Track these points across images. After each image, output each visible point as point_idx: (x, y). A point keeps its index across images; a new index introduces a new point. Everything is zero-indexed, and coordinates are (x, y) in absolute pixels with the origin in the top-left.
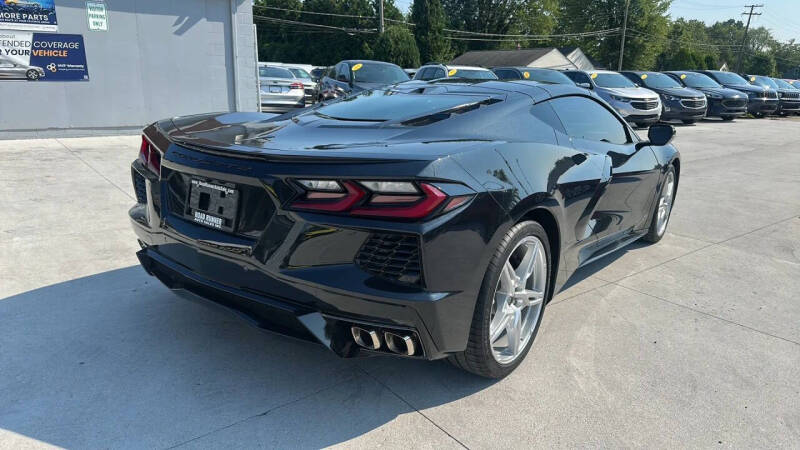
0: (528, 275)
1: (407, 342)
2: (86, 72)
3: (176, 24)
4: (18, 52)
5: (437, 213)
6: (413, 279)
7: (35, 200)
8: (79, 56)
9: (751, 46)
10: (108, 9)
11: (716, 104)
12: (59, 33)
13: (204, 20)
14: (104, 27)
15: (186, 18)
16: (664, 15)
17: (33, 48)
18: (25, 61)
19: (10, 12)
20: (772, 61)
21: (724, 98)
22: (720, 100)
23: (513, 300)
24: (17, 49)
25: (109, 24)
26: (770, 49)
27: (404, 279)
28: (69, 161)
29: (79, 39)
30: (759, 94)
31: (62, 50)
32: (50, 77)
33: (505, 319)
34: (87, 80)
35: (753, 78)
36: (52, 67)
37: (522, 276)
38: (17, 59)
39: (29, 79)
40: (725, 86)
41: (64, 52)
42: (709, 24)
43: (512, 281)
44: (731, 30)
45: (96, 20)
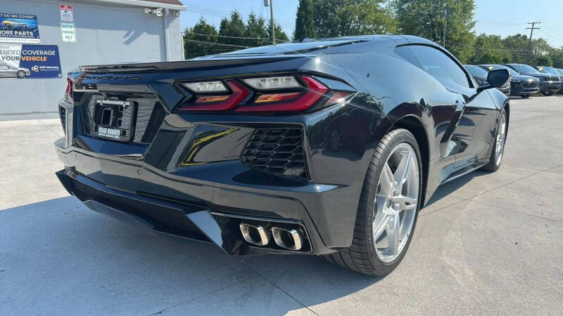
0: (404, 181)
1: (294, 236)
2: (60, 72)
3: (125, 37)
4: (11, 58)
5: (318, 107)
6: (298, 172)
7: (9, 155)
8: (55, 60)
9: (534, 52)
10: (76, 26)
11: (516, 86)
12: (41, 44)
13: (145, 33)
14: (73, 40)
15: (133, 32)
16: (471, 31)
17: (22, 55)
18: (16, 64)
19: (6, 30)
20: (550, 60)
21: (522, 82)
22: (519, 83)
23: (391, 204)
24: (10, 56)
25: (78, 37)
26: (548, 53)
27: (288, 172)
28: (42, 132)
29: (55, 48)
30: (546, 79)
31: (43, 56)
32: (34, 75)
33: (385, 220)
34: (61, 78)
35: (541, 68)
36: (35, 68)
37: (399, 180)
38: (10, 63)
39: (19, 77)
40: (521, 74)
41: (45, 58)
42: (503, 38)
43: (390, 184)
44: (519, 41)
45: (67, 34)
